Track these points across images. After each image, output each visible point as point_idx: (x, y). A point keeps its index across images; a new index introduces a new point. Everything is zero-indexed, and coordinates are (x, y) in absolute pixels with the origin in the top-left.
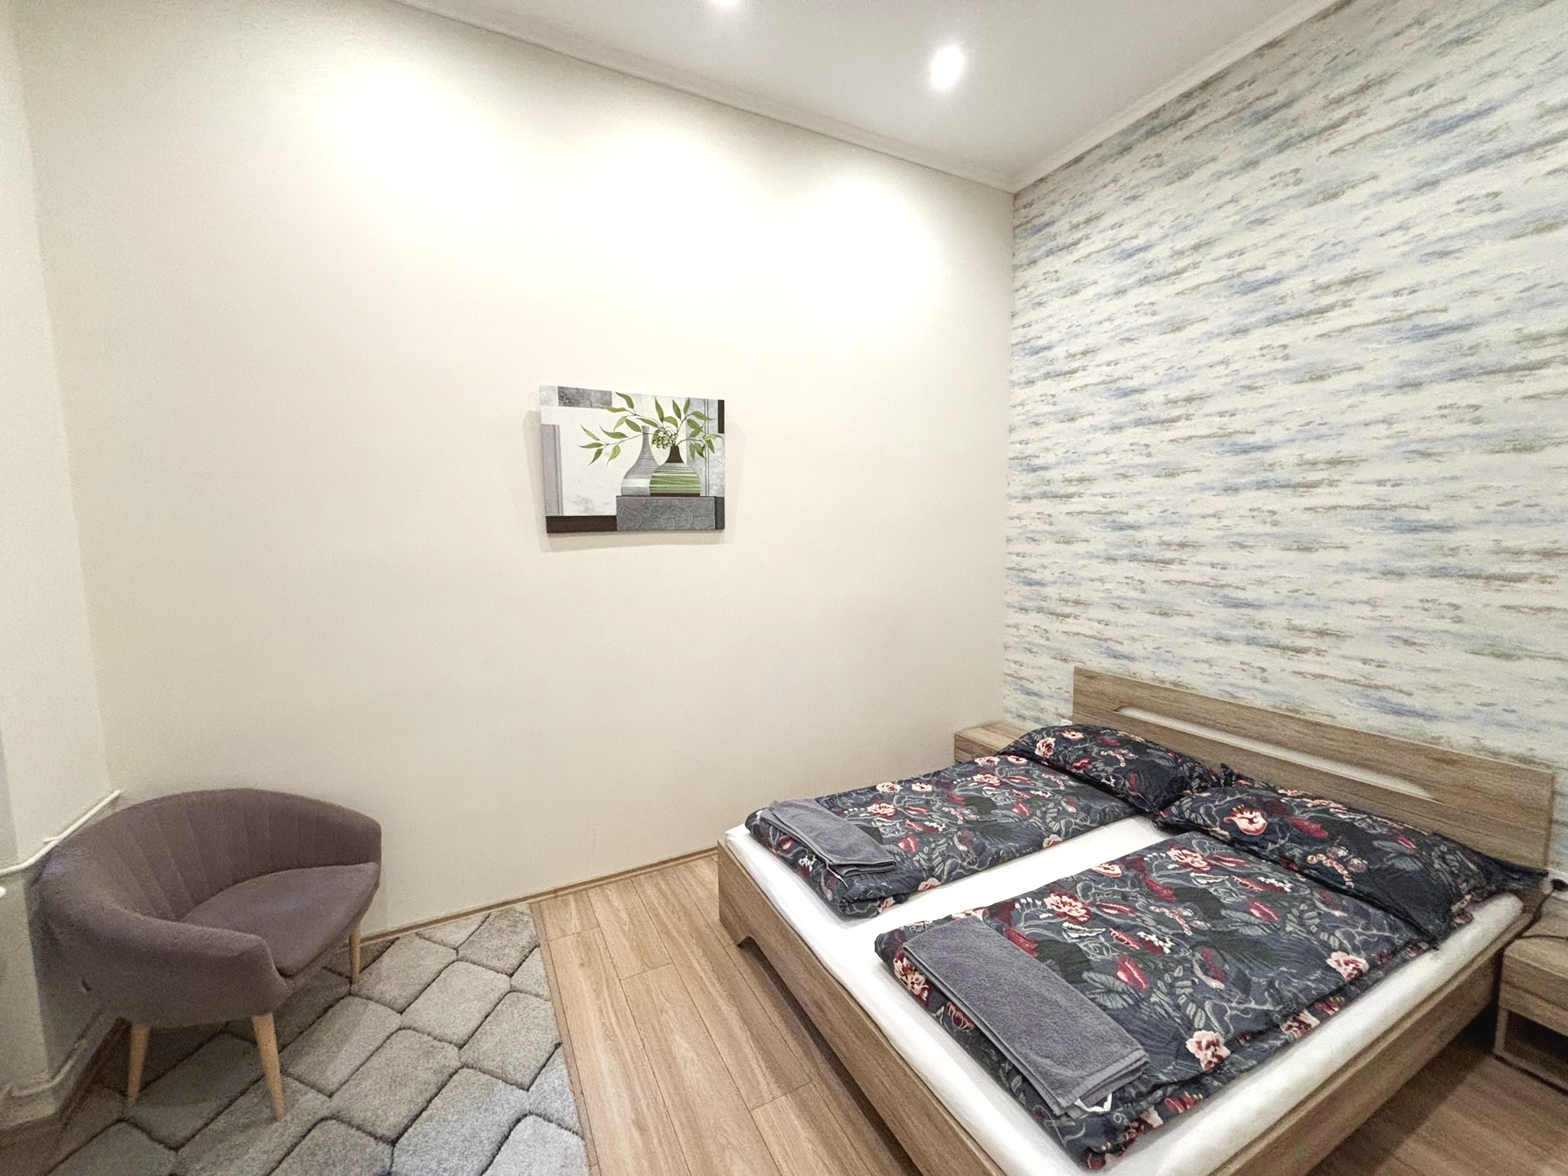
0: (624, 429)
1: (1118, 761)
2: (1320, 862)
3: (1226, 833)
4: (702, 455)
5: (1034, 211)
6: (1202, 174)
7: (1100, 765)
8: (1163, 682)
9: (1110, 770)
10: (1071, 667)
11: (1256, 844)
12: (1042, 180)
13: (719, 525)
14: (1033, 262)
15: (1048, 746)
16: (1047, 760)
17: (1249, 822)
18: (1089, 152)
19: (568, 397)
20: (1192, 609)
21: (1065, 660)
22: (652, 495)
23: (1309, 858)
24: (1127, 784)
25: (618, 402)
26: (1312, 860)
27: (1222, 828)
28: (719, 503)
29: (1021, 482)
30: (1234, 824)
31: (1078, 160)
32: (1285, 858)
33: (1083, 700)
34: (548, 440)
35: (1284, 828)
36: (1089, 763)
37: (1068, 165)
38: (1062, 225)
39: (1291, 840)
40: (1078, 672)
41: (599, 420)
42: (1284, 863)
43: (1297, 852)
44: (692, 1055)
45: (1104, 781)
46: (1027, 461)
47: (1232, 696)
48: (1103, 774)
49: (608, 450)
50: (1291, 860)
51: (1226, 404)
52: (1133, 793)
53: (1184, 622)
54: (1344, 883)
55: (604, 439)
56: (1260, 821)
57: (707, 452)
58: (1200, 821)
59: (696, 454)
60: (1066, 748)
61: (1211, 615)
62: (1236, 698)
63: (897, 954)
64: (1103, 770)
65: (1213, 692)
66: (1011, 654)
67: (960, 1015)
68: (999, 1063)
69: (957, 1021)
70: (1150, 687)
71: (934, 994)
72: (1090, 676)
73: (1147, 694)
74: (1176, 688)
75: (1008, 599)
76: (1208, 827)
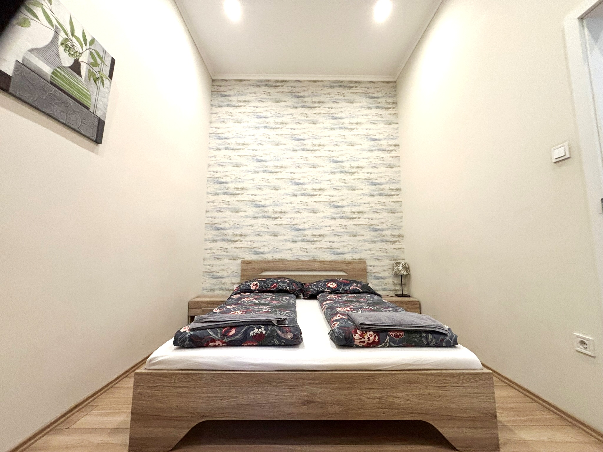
1: (287, 282)
2: (353, 288)
3: (329, 290)
4: (96, 82)
5: (222, 89)
7: (281, 284)
8: (276, 259)
9: (285, 285)
11: (337, 290)
12: (225, 80)
13: (98, 140)
14: (221, 106)
17: (333, 285)
18: (245, 80)
20: (284, 233)
22: (52, 83)
23: (350, 288)
24: (294, 287)
28: (101, 124)
30: (330, 287)
31: (240, 81)
32: (345, 291)
33: (245, 273)
35: (341, 283)
37: (237, 80)
38: (234, 98)
39: (344, 286)
40: (243, 262)
42: (346, 292)
43: (347, 288)
45: (285, 289)
46: (217, 179)
48: (283, 287)
50: (347, 291)
51: (292, 170)
52: (297, 289)
53: (282, 238)
54: (360, 291)
56: (335, 285)
57: (99, 82)
58: (321, 290)
59: (92, 79)
60: (264, 283)
61: (290, 234)
62: (299, 259)
63: (353, 333)
64: (283, 285)
65: (292, 259)
66: (207, 262)
67: (396, 333)
68: (421, 336)
69: (397, 336)
70: (272, 262)
71: (381, 334)
72: (249, 263)
73: (271, 265)
74: (281, 260)
75: (206, 237)
76: (324, 290)
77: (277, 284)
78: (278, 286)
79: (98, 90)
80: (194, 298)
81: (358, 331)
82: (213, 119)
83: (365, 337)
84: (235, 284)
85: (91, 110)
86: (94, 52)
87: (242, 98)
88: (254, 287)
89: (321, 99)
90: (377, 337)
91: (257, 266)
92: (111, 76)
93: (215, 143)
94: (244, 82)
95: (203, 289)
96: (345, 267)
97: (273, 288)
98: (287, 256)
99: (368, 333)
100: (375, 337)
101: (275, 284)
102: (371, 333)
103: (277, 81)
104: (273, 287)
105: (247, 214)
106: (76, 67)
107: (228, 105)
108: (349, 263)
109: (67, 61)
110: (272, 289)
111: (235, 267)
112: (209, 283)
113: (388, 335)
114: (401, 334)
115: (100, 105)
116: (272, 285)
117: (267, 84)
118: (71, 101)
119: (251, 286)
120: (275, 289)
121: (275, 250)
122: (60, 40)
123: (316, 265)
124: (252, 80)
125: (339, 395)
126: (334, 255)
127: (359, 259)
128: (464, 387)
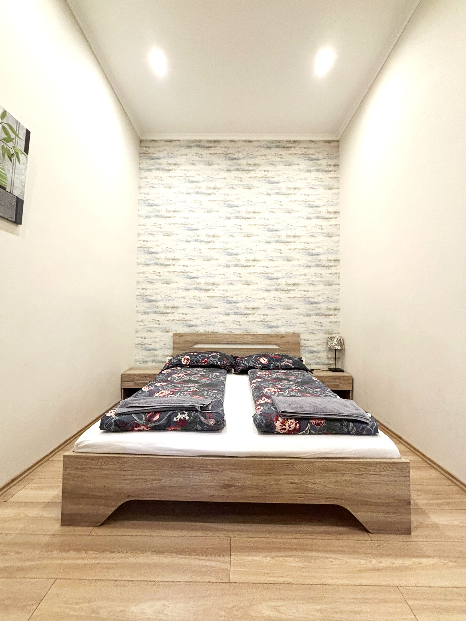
2: (284, 364)
3: (260, 366)
4: (11, 160)
5: (150, 150)
6: (215, 167)
7: (212, 359)
8: (208, 332)
9: (216, 359)
10: (171, 334)
11: (268, 366)
13: (18, 220)
14: (149, 170)
15: (187, 359)
17: (264, 361)
18: (175, 140)
20: (217, 305)
21: (167, 332)
24: (225, 362)
26: (283, 364)
27: (259, 365)
28: (19, 203)
29: (144, 258)
30: (261, 362)
31: (170, 141)
32: (276, 366)
33: (178, 346)
35: (272, 358)
37: (166, 141)
38: (163, 161)
39: (275, 361)
40: (175, 335)
42: (277, 368)
43: (278, 364)
45: (216, 364)
46: (147, 249)
47: (231, 332)
50: (278, 366)
51: (225, 240)
52: (228, 364)
53: (215, 310)
54: (291, 367)
56: (266, 360)
57: (14, 158)
58: (252, 365)
60: (195, 358)
61: (223, 307)
62: (232, 332)
63: (274, 420)
64: (214, 361)
65: (225, 332)
66: (140, 334)
67: (317, 421)
68: (342, 425)
69: (318, 424)
70: (205, 335)
71: (302, 422)
72: (181, 335)
73: (204, 337)
74: (213, 333)
75: (138, 309)
76: (255, 366)
77: (208, 358)
78: (209, 361)
79: (14, 167)
80: (126, 371)
81: (279, 419)
82: (143, 184)
83: (287, 424)
84: (167, 356)
85: (8, 189)
86: (6, 126)
87: (172, 161)
88: (185, 361)
89: (257, 161)
90: (298, 425)
91: (189, 339)
92: (26, 150)
93: (145, 210)
94: (174, 143)
95: (136, 361)
96: (278, 341)
97: (204, 363)
98: (220, 329)
99: (290, 421)
100: (296, 424)
101: (206, 359)
102: (293, 421)
103: (210, 141)
104: (204, 361)
105: (179, 285)
107: (158, 169)
108: (282, 337)
110: (203, 364)
111: (168, 339)
112: (141, 355)
113: (309, 422)
114: (323, 422)
115: (17, 183)
116: (203, 360)
117: (199, 144)
119: (182, 360)
120: (206, 364)
121: (207, 323)
123: (249, 339)
124: (183, 140)
125: (258, 480)
126: (268, 328)
127: (293, 333)
128: (381, 476)
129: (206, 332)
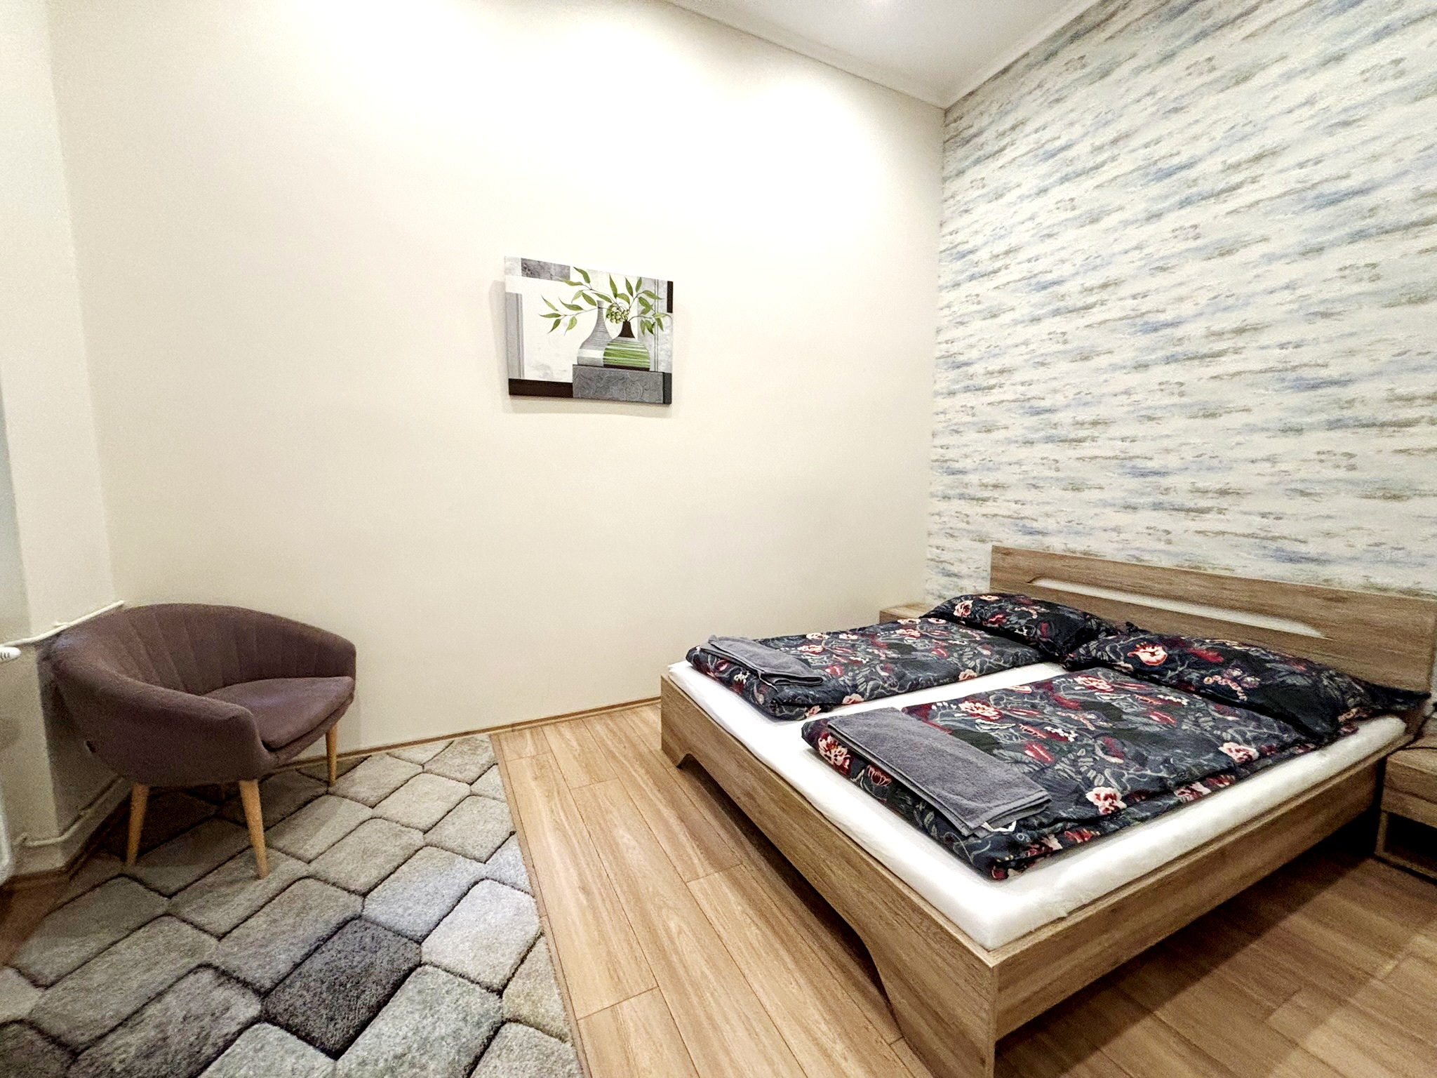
0: (581, 302)
1: (1031, 615)
2: (1216, 682)
3: (1130, 666)
4: (651, 332)
5: (963, 123)
6: (1125, 69)
7: (1014, 619)
8: (1074, 552)
9: (1023, 622)
10: (989, 547)
11: (1156, 672)
12: (971, 94)
13: (667, 400)
14: (961, 173)
15: (966, 608)
16: (964, 619)
17: (1152, 655)
18: (1016, 62)
19: (531, 269)
20: (1102, 482)
21: (983, 541)
22: (606, 366)
23: (1206, 679)
24: (1039, 632)
25: (576, 277)
26: (1208, 681)
27: (1125, 662)
28: (667, 378)
29: (946, 378)
30: (1137, 657)
31: (1005, 71)
32: (1183, 682)
33: (999, 575)
34: (512, 307)
35: (1186, 655)
36: (1004, 618)
37: (996, 77)
38: (989, 134)
39: (1189, 667)
40: (996, 550)
41: (560, 293)
42: (1182, 686)
43: (1195, 676)
44: (633, 843)
45: (1017, 631)
46: (952, 359)
47: (1138, 559)
48: (1016, 626)
49: (565, 321)
50: (1189, 683)
51: (1139, 287)
52: (1044, 640)
53: (1095, 495)
54: (1237, 697)
55: (563, 310)
56: (1161, 653)
57: (656, 329)
58: (1106, 658)
59: (646, 331)
60: (982, 607)
61: (1120, 486)
62: (1141, 560)
63: (823, 734)
64: (1016, 623)
65: (1121, 557)
66: (935, 541)
67: (878, 773)
68: (914, 805)
69: (876, 779)
70: (1062, 557)
71: (855, 761)
73: (1058, 564)
74: (1087, 557)
75: (932, 489)
76: (1113, 661)
77: (1007, 615)
78: (1004, 621)
79: (656, 339)
81: (830, 737)
82: (947, 215)
83: (833, 751)
85: (652, 368)
86: (644, 296)
87: (1008, 122)
88: (961, 610)
90: (848, 762)
91: (1023, 562)
92: (670, 309)
93: (950, 272)
94: (1014, 70)
95: (927, 592)
96: (1313, 607)
97: (993, 623)
98: (1107, 548)
99: (840, 749)
100: (845, 759)
101: (1002, 616)
102: (844, 751)
104: (994, 620)
105: (1010, 434)
106: (626, 331)
107: (978, 162)
108: (1337, 598)
109: (615, 329)
110: (989, 625)
111: (982, 557)
112: (938, 582)
113: (865, 767)
114: (886, 780)
115: (662, 356)
116: (993, 616)
118: (628, 373)
119: (958, 607)
120: (995, 625)
121: (1073, 528)
122: (605, 312)
126: (1278, 561)
127: (1409, 592)
129: (1069, 550)
